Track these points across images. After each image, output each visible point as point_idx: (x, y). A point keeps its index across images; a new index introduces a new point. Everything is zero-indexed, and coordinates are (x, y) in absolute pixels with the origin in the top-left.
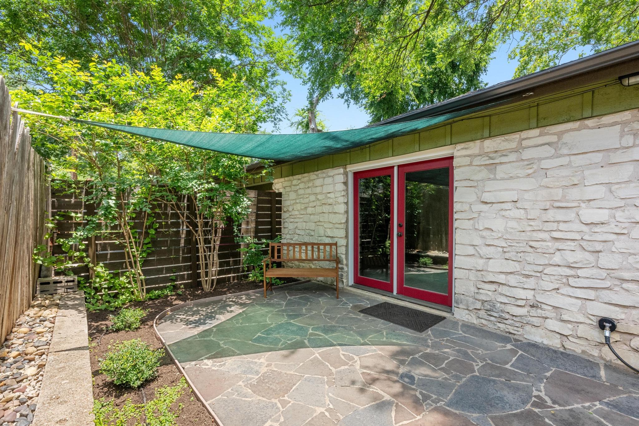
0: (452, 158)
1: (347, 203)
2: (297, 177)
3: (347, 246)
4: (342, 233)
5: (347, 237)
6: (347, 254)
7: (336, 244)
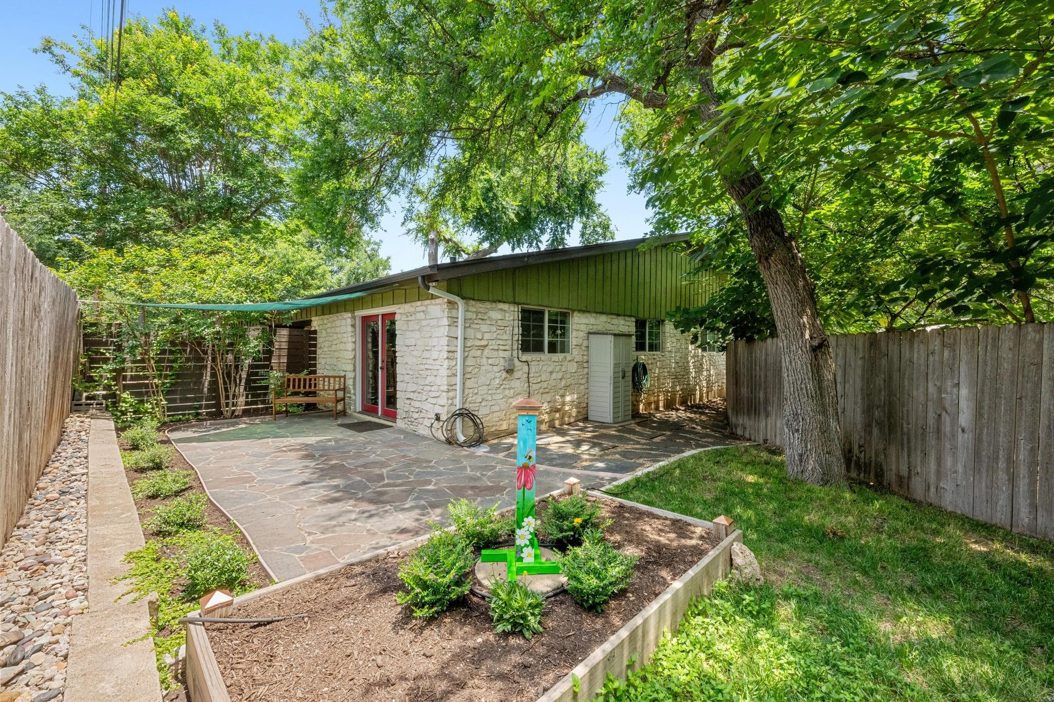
0: (395, 313)
1: (355, 342)
2: (326, 317)
3: (355, 378)
4: (350, 367)
5: (354, 370)
6: (354, 384)
7: (344, 377)
